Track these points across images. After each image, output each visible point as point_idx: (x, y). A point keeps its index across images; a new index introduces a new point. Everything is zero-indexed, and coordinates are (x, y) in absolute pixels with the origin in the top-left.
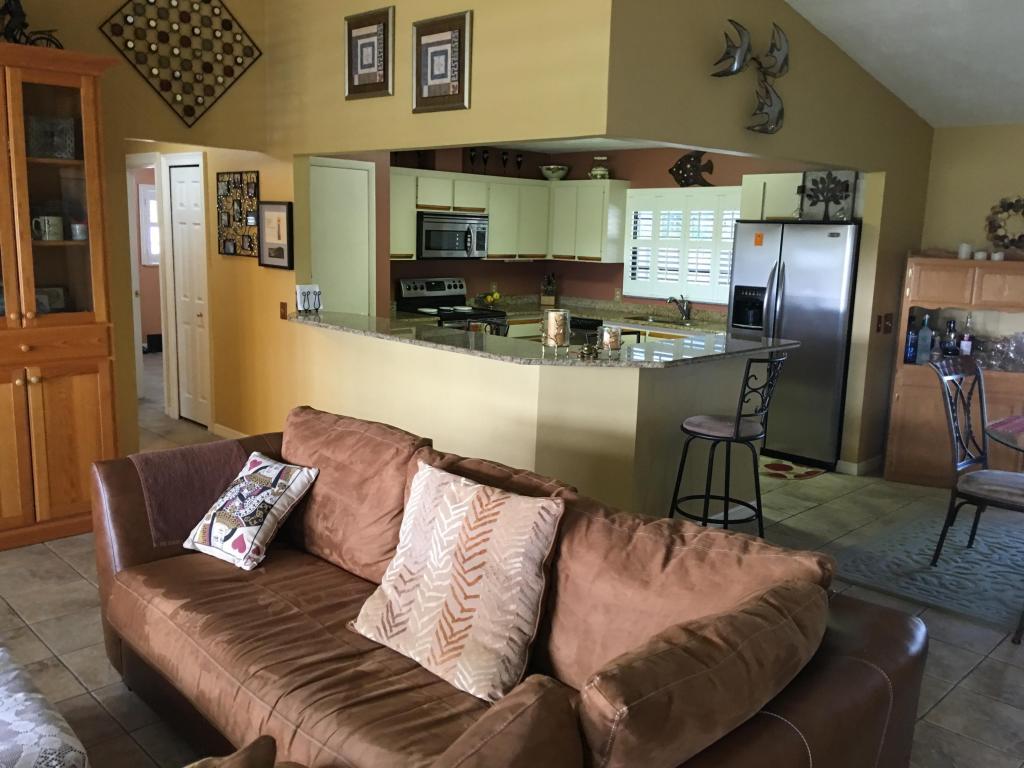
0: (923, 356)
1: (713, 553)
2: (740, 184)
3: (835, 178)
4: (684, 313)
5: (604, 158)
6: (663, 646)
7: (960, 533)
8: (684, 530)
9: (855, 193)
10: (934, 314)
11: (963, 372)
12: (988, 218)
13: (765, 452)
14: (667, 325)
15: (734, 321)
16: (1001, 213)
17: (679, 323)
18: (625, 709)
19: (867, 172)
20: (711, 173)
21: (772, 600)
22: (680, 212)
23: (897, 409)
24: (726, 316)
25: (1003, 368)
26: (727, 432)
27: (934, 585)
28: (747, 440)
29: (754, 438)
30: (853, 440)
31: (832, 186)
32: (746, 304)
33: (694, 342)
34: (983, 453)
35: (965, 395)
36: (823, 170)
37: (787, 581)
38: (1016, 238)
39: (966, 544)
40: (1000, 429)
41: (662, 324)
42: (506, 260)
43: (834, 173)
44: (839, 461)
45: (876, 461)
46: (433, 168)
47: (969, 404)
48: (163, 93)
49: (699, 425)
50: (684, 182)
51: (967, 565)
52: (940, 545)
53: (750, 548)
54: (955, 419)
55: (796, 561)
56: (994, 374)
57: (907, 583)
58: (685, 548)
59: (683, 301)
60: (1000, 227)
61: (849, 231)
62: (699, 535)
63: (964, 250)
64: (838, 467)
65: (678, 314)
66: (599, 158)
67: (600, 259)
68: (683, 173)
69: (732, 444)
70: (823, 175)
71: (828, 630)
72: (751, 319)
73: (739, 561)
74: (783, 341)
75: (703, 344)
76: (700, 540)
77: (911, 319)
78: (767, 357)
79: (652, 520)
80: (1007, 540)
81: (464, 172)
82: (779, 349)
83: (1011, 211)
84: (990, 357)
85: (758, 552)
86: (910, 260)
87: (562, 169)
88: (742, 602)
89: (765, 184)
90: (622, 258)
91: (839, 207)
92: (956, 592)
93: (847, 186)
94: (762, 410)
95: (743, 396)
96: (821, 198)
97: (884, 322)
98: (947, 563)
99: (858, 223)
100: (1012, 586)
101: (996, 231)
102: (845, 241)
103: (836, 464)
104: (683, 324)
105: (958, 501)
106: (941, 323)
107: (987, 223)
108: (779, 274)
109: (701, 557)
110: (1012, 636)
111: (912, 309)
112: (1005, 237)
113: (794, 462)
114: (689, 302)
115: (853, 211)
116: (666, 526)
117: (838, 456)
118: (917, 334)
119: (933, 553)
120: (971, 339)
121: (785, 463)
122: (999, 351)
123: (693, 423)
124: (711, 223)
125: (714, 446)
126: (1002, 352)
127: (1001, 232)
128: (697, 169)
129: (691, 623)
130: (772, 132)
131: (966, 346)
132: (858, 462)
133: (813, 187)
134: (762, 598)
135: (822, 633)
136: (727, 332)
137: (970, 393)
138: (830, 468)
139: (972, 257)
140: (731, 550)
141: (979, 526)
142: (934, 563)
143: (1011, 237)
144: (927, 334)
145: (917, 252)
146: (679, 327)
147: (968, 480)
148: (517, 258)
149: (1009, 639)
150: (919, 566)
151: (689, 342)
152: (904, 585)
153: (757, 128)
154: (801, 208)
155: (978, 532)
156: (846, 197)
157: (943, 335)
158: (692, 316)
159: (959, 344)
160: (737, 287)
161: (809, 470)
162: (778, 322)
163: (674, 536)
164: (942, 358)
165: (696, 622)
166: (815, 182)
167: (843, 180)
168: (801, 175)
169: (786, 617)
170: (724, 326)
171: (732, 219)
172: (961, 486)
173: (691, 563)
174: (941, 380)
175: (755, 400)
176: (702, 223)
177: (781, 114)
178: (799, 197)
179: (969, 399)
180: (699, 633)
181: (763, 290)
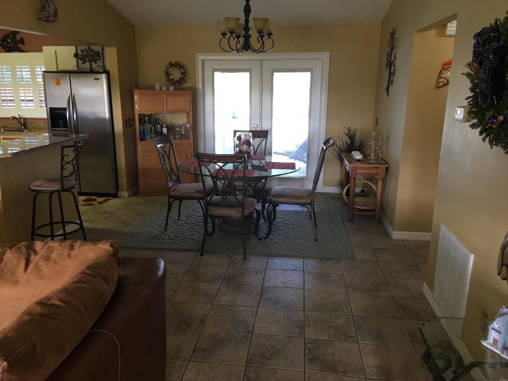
0: (147, 137)
1: (54, 255)
2: (42, 51)
3: (92, 49)
4: (23, 125)
6: (26, 317)
7: (174, 215)
8: (35, 246)
9: (103, 57)
10: (150, 116)
11: (165, 142)
12: (165, 71)
13: (81, 194)
14: (13, 133)
15: (52, 127)
16: (170, 68)
17: (20, 130)
18: (5, 363)
19: (107, 47)
20: (23, 44)
21: (88, 272)
22: (9, 67)
23: (140, 162)
24: (46, 125)
25: (181, 138)
26: (56, 187)
27: (167, 239)
28: (69, 190)
29: (73, 187)
30: (123, 180)
31: (92, 53)
32: (57, 117)
33: (32, 141)
34: (178, 177)
35: (168, 153)
36: (86, 45)
37: (95, 259)
38: (178, 80)
39: (177, 218)
40: (183, 165)
41: (8, 132)
43: (91, 47)
44: (119, 192)
45: (135, 189)
47: (169, 156)
49: (40, 186)
50: (9, 50)
51: (178, 227)
52: (167, 221)
53: (75, 247)
54: (165, 164)
55: (99, 247)
56: (178, 142)
57: (155, 241)
58: (38, 257)
59: (21, 118)
60: (170, 75)
61: (104, 77)
62: (45, 247)
63: (157, 87)
64: (118, 194)
65: (18, 126)
68: (7, 45)
69: (61, 193)
70: (86, 47)
71: (119, 277)
72: (61, 126)
73: (69, 255)
74: (81, 135)
75: (37, 141)
76: (44, 250)
77: (140, 119)
78: (73, 144)
79: (15, 246)
80: (192, 212)
82: (79, 139)
83: (174, 68)
84: (175, 135)
85: (79, 248)
86: (134, 91)
88: (73, 277)
89: (56, 52)
91: (96, 65)
92: (176, 240)
93: (99, 54)
94: (74, 172)
95: (62, 166)
96: (87, 60)
97: (128, 122)
98: (171, 228)
99: (107, 73)
100: (197, 232)
101: (169, 77)
102: (103, 82)
103: (117, 193)
104: (23, 131)
105: (171, 200)
106: (153, 121)
107: (165, 73)
108: (72, 100)
109: (47, 259)
110: (200, 253)
111: (139, 115)
112: (173, 79)
113: (97, 196)
114: (24, 119)
115: (104, 67)
116: (23, 247)
117: (118, 190)
118: (143, 126)
119: (164, 225)
120: (167, 127)
121: (93, 197)
122: (178, 131)
123: (36, 185)
124: (29, 73)
125: (50, 196)
126: (179, 132)
127: (171, 77)
128: (15, 42)
129: (43, 299)
130: (53, 22)
131: (165, 130)
132: (127, 191)
133: (81, 54)
134: (83, 273)
135: (116, 280)
136: (49, 133)
137: (169, 151)
138: (115, 196)
139: (161, 89)
140: (64, 250)
141: (181, 209)
142: (166, 230)
143: (176, 80)
144: (148, 126)
145: (137, 87)
146: (20, 133)
147: (174, 190)
149: (199, 254)
150: (160, 232)
151: (28, 141)
152: (154, 242)
153: (43, 19)
154: (78, 65)
155: (181, 212)
156: (100, 59)
157: (155, 126)
158: (28, 126)
159: (162, 130)
160: (50, 108)
161: (105, 198)
162: (76, 126)
163: (30, 252)
164: (156, 136)
165: (46, 297)
166: (82, 51)
167: (96, 51)
168: (74, 47)
169: (96, 279)
170: (47, 130)
171: (41, 71)
172: (172, 193)
173: (42, 264)
174: (157, 147)
175: (69, 168)
176: (24, 73)
177: (56, 12)
178: (75, 59)
179: (169, 154)
180: (49, 303)
181: (65, 109)
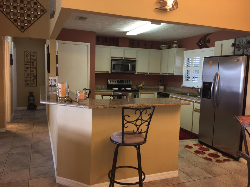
4: (199, 93)
5: (177, 41)
20: (209, 43)
22: (199, 57)
42: (145, 74)
43: (246, 38)
46: (118, 46)
48: (14, 23)
50: (200, 47)
61: (243, 58)
66: (175, 41)
67: (173, 74)
68: (200, 44)
70: (242, 39)
81: (129, 47)
87: (166, 46)
89: (222, 44)
90: (183, 74)
96: (242, 48)
102: (242, 63)
108: (217, 77)
128: (205, 42)
138: (236, 159)
148: (148, 74)
161: (226, 159)
166: (239, 42)
168: (234, 39)
181: (211, 83)
